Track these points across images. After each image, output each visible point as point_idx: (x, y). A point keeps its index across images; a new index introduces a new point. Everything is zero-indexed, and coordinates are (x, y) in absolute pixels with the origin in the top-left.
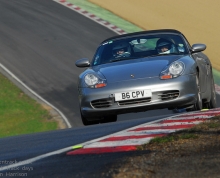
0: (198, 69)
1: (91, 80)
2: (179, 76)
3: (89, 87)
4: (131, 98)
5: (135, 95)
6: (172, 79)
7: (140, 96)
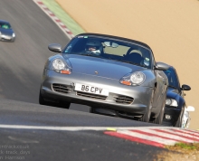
0: (156, 84)
1: (59, 65)
2: (137, 85)
3: (55, 70)
4: (89, 92)
5: (93, 90)
6: (131, 86)
7: (97, 93)
